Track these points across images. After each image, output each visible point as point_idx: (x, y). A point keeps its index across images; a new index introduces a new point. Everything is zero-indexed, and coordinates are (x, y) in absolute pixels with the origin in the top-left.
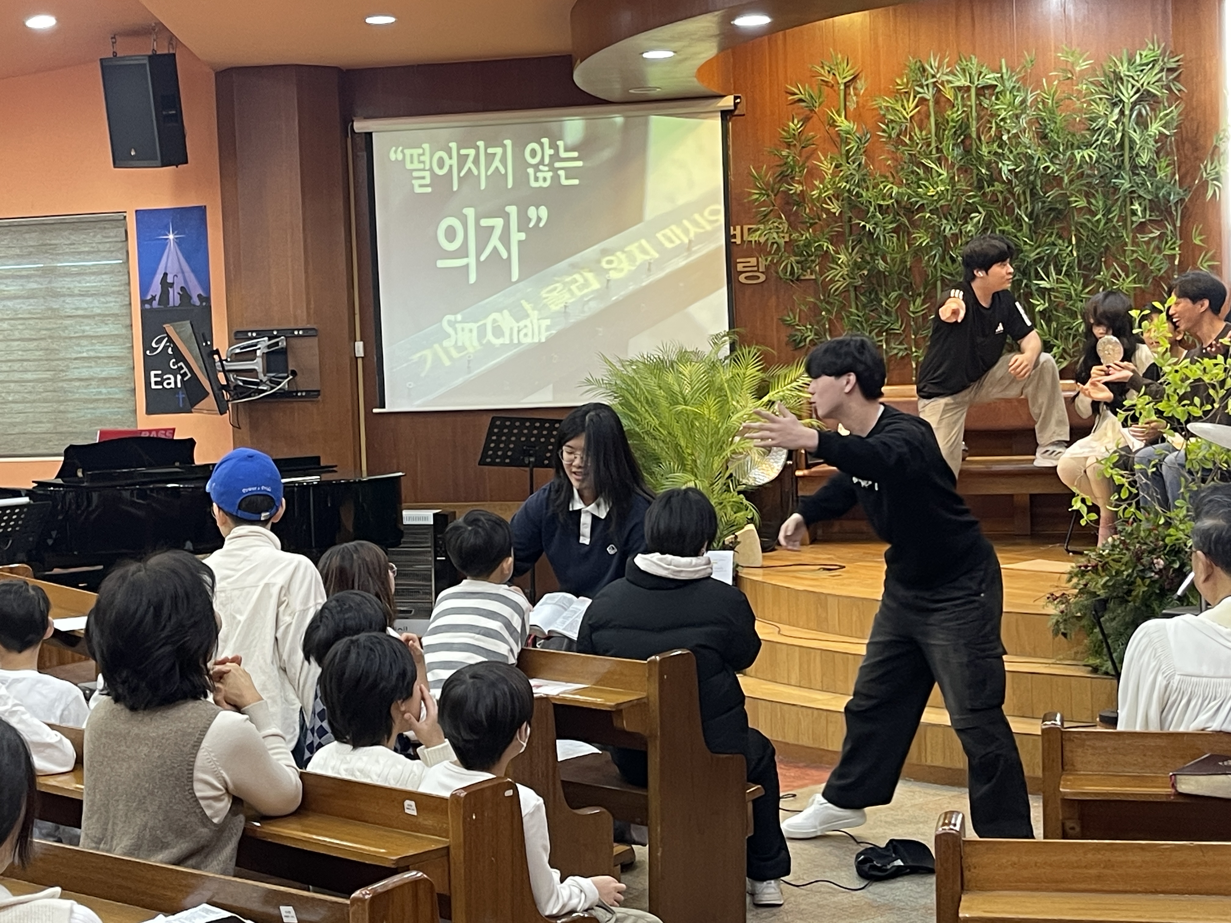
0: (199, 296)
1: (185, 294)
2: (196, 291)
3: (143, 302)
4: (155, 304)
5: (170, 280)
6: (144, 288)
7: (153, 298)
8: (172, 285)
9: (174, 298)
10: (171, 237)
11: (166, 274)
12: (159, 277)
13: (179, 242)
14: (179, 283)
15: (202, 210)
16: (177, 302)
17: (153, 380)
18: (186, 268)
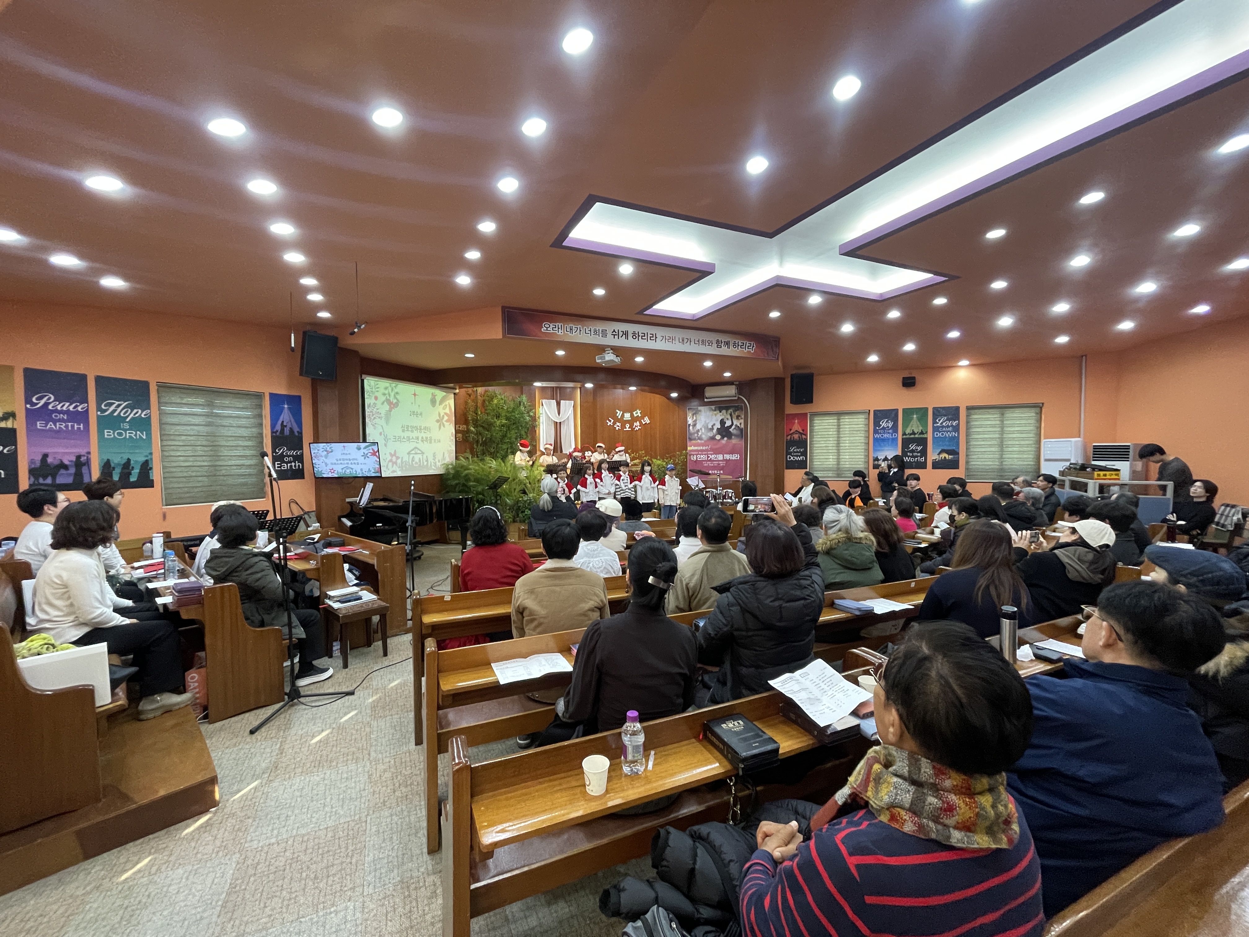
0: (298, 432)
1: (291, 430)
2: (296, 429)
3: (272, 432)
4: (278, 434)
5: (285, 424)
6: (273, 426)
7: (277, 431)
8: (286, 426)
9: (287, 431)
10: (286, 406)
11: (283, 422)
12: (280, 422)
13: (289, 408)
14: (289, 426)
15: (299, 398)
16: (288, 434)
17: (276, 466)
18: (293, 420)
